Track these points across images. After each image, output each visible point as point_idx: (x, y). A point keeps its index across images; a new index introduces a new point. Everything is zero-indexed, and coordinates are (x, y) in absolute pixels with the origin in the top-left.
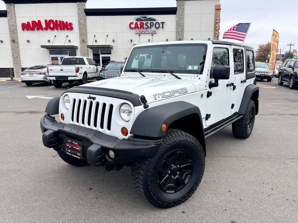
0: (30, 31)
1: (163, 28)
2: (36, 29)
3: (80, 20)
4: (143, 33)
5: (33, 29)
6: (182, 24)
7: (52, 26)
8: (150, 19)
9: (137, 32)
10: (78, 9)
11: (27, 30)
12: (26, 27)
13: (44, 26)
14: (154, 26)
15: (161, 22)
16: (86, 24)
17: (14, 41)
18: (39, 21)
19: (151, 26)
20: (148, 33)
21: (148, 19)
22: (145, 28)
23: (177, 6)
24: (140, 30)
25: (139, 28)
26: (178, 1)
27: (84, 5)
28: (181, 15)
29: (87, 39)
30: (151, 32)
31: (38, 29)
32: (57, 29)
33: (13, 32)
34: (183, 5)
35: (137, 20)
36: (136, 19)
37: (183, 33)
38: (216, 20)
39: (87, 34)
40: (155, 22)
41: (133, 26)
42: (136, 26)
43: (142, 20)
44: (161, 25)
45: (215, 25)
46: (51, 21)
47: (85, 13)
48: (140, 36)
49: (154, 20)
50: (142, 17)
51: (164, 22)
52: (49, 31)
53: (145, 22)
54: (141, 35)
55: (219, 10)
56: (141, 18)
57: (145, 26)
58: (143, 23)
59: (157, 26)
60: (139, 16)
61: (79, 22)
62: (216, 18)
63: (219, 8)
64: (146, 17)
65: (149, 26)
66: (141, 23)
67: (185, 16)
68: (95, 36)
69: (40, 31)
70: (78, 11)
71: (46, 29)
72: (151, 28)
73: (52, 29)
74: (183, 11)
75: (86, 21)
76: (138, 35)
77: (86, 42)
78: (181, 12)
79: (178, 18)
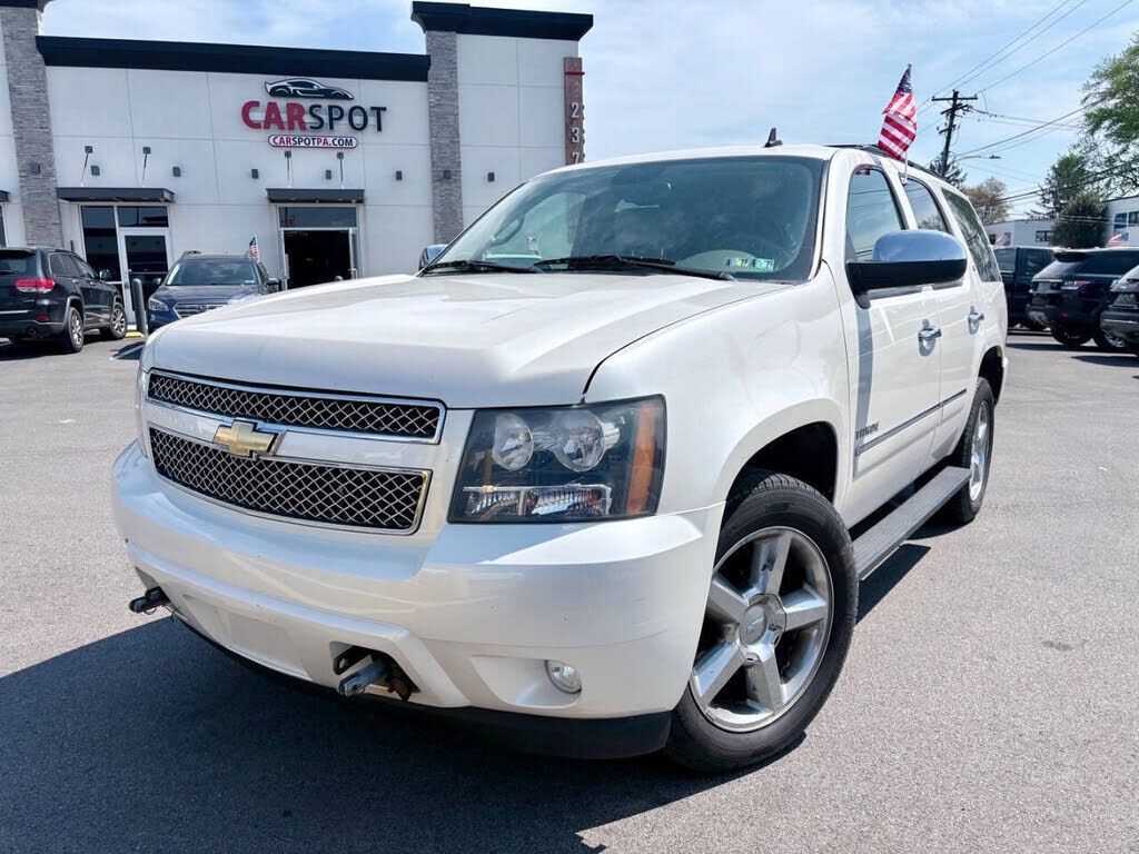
1: (379, 129)
3: (18, 82)
4: (302, 144)
6: (451, 119)
8: (328, 94)
9: (277, 141)
10: (5, 36)
14: (345, 121)
15: (373, 108)
16: (46, 98)
19: (331, 119)
20: (321, 145)
21: (320, 91)
22: (308, 126)
23: (428, 50)
24: (286, 132)
25: (286, 126)
26: (434, 33)
27: (33, 22)
28: (445, 86)
29: (51, 164)
30: (336, 142)
34: (452, 50)
35: (274, 93)
36: (269, 88)
37: (456, 153)
38: (569, 109)
39: (50, 141)
40: (346, 105)
41: (258, 115)
42: (273, 116)
43: (295, 95)
44: (372, 120)
45: (567, 127)
47: (39, 56)
48: (288, 155)
49: (345, 97)
50: (294, 84)
51: (384, 109)
53: (306, 104)
54: (293, 151)
55: (578, 77)
56: (292, 88)
57: (307, 119)
58: (301, 108)
59: (358, 120)
60: (282, 78)
61: (12, 90)
62: (569, 102)
63: (578, 71)
64: (310, 85)
65: (325, 118)
66: (290, 107)
67: (461, 91)
68: (89, 150)
70: (6, 44)
72: (332, 127)
74: (453, 71)
75: (45, 86)
76: (282, 152)
77: (50, 175)
78: (445, 75)
79: (435, 94)
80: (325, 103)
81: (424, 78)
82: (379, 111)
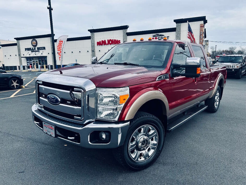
0: (100, 46)
2: (103, 44)
3: (124, 38)
5: (102, 45)
6: (179, 37)
7: (110, 42)
8: (161, 35)
10: (123, 33)
11: (99, 45)
12: (99, 44)
13: (107, 43)
16: (127, 40)
17: (93, 51)
18: (105, 40)
21: (159, 35)
23: (176, 27)
27: (126, 31)
28: (179, 32)
31: (104, 45)
32: (113, 44)
33: (93, 46)
34: (180, 26)
35: (153, 36)
40: (163, 37)
43: (156, 36)
45: (200, 36)
46: (110, 40)
47: (126, 35)
49: (163, 36)
50: (156, 35)
51: (169, 36)
52: (109, 45)
53: (158, 37)
55: (202, 27)
57: (158, 39)
60: (154, 34)
61: (123, 40)
64: (158, 34)
67: (181, 32)
69: (105, 45)
71: (108, 44)
73: (111, 44)
74: (180, 29)
75: (127, 38)
78: (179, 30)
79: (177, 33)
80: (160, 37)
81: (175, 31)
82: (168, 37)
